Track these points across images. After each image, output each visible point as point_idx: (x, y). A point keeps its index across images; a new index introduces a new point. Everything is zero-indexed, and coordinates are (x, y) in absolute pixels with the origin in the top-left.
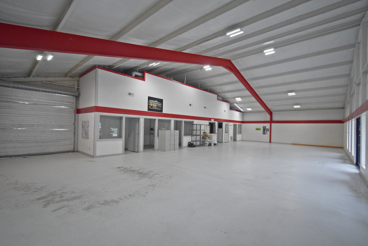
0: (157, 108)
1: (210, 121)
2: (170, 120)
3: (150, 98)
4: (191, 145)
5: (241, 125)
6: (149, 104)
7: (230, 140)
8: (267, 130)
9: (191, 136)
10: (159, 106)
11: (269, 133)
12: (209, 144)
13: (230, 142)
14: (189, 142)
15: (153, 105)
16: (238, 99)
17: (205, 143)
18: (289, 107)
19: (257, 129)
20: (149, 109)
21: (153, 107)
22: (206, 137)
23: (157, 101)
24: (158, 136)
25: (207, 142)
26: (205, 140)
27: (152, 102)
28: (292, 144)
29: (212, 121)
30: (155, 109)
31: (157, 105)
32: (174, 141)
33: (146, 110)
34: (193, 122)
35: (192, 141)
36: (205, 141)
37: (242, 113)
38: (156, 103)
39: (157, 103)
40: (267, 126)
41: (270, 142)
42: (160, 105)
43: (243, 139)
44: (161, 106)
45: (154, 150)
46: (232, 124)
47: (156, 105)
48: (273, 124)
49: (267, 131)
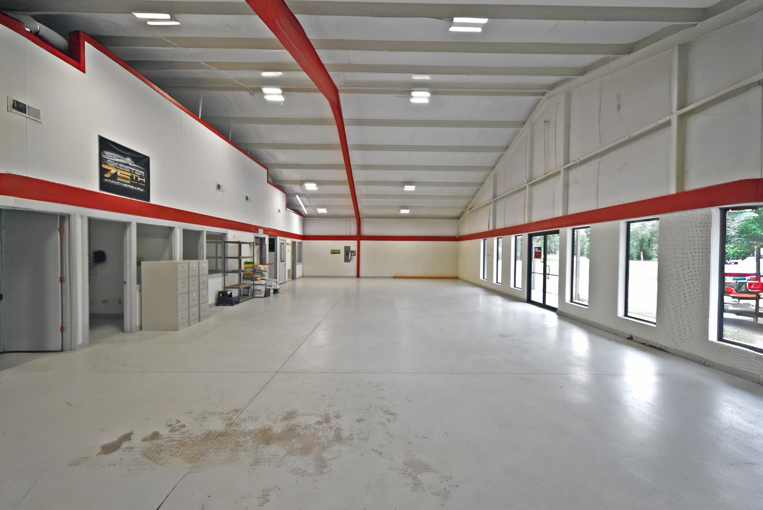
0: (131, 184)
1: (256, 235)
2: (171, 229)
3: (105, 144)
4: (224, 299)
5: (301, 243)
6: (104, 166)
7: (287, 279)
8: (351, 253)
9: (221, 274)
10: (137, 178)
11: (355, 258)
12: (266, 291)
13: (288, 281)
14: (220, 293)
15: (118, 173)
16: (311, 187)
17: (254, 291)
18: (392, 212)
19: (334, 252)
20: (103, 186)
21: (119, 179)
22: (255, 276)
23: (133, 158)
24: (139, 281)
25: (259, 287)
26: (256, 282)
27: (116, 162)
28: (395, 277)
29: (261, 234)
30: (125, 185)
31: (131, 172)
32: (197, 292)
33: (94, 186)
34: (224, 235)
35: (225, 288)
36: (254, 285)
37: (302, 217)
38: (127, 165)
39: (132, 167)
40: (353, 245)
41: (358, 276)
42: (141, 177)
43: (305, 275)
44: (144, 180)
45: (122, 330)
46: (289, 240)
47: (130, 174)
48: (362, 242)
49: (351, 256)
